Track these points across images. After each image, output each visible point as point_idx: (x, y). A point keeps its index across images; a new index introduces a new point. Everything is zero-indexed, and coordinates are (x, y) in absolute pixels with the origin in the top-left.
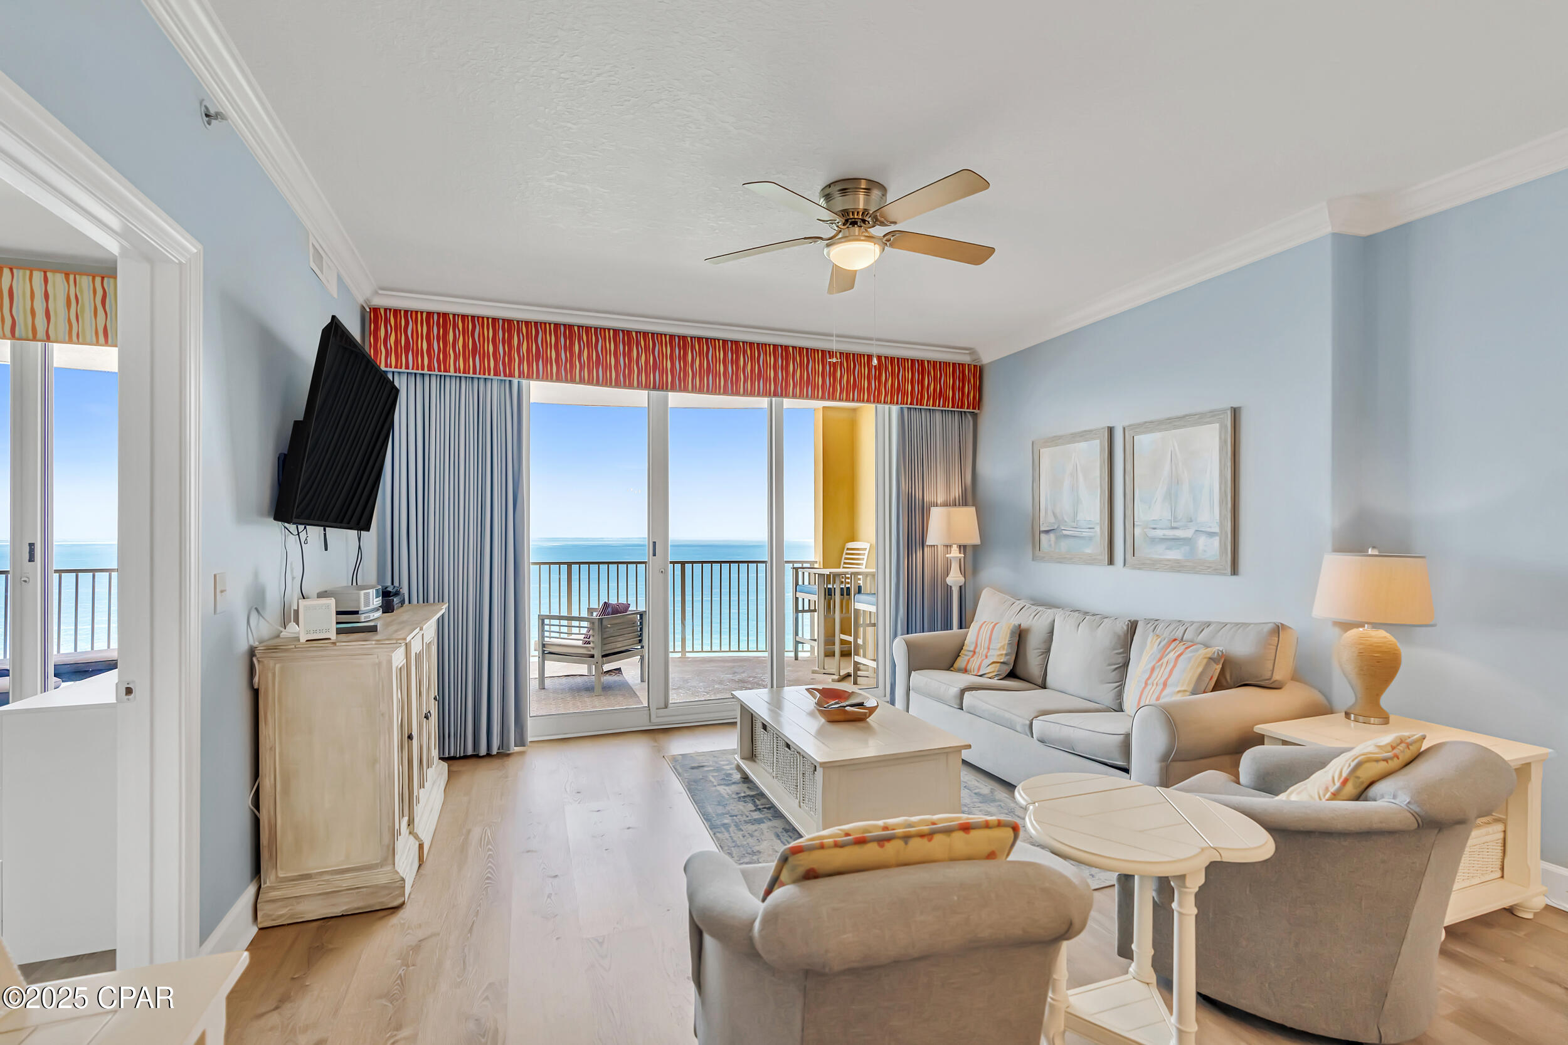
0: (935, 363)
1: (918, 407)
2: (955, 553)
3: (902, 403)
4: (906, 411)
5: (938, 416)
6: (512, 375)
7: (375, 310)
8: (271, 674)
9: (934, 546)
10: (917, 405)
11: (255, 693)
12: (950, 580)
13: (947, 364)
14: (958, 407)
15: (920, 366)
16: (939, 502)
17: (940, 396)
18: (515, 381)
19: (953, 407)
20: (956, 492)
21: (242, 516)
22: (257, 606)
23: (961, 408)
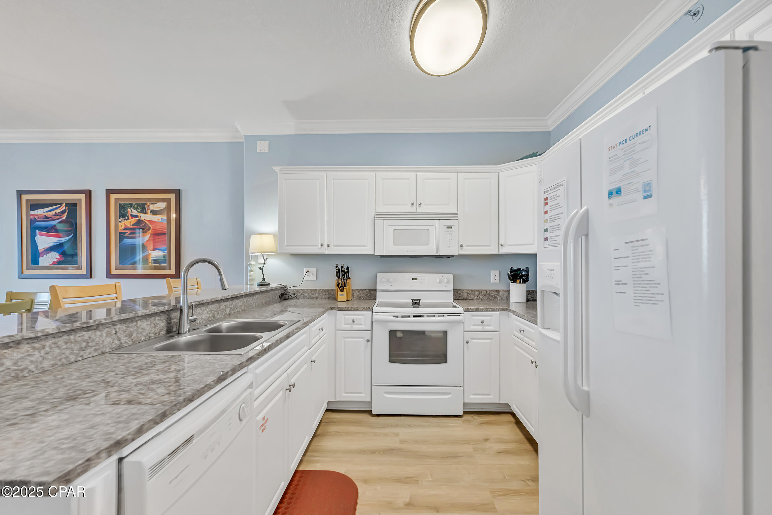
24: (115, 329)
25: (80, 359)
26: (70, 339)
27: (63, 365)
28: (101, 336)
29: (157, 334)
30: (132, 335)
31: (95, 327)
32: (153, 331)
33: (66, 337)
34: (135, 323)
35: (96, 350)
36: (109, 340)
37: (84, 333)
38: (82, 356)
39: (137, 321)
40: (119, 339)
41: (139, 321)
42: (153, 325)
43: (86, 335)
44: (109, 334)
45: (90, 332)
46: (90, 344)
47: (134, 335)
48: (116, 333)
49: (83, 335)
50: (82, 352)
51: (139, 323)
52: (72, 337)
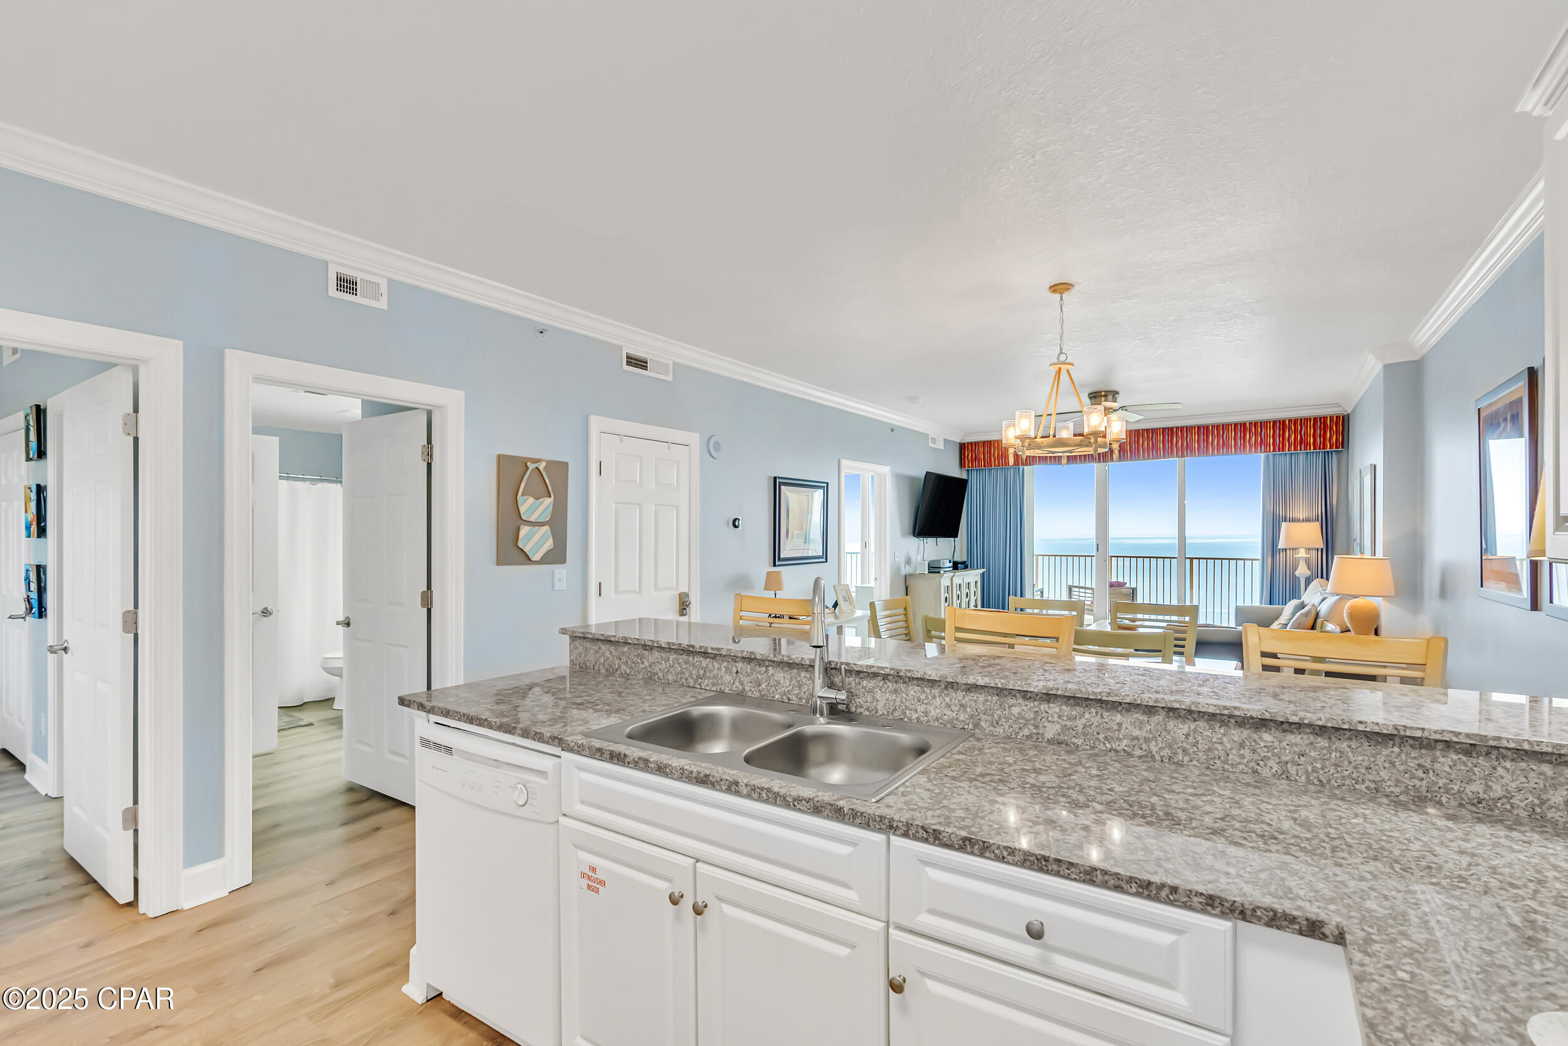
0: (1296, 421)
1: (1281, 452)
2: (1302, 553)
3: (1266, 451)
4: (1271, 457)
5: (1302, 457)
6: (1018, 465)
7: (964, 444)
8: (912, 583)
9: (1286, 550)
10: (1279, 451)
11: (907, 588)
12: (1297, 573)
13: (1307, 419)
14: (1320, 449)
15: (1281, 425)
16: (1301, 518)
17: (1303, 443)
18: (1021, 467)
19: (1314, 449)
20: (1319, 510)
21: (903, 535)
22: (908, 561)
23: (1323, 449)
24: (736, 666)
25: (698, 687)
26: (688, 661)
27: (682, 685)
28: (719, 669)
29: (804, 701)
30: (760, 685)
31: (712, 656)
32: (796, 692)
33: (685, 657)
34: (764, 669)
35: (714, 684)
36: (728, 678)
37: (701, 659)
38: (700, 684)
39: (767, 667)
40: (742, 683)
41: (770, 668)
42: (794, 682)
43: (705, 662)
44: (727, 669)
45: (708, 660)
46: (708, 675)
47: (764, 686)
48: (737, 672)
49: (701, 661)
50: (700, 680)
51: (771, 670)
52: (691, 659)
